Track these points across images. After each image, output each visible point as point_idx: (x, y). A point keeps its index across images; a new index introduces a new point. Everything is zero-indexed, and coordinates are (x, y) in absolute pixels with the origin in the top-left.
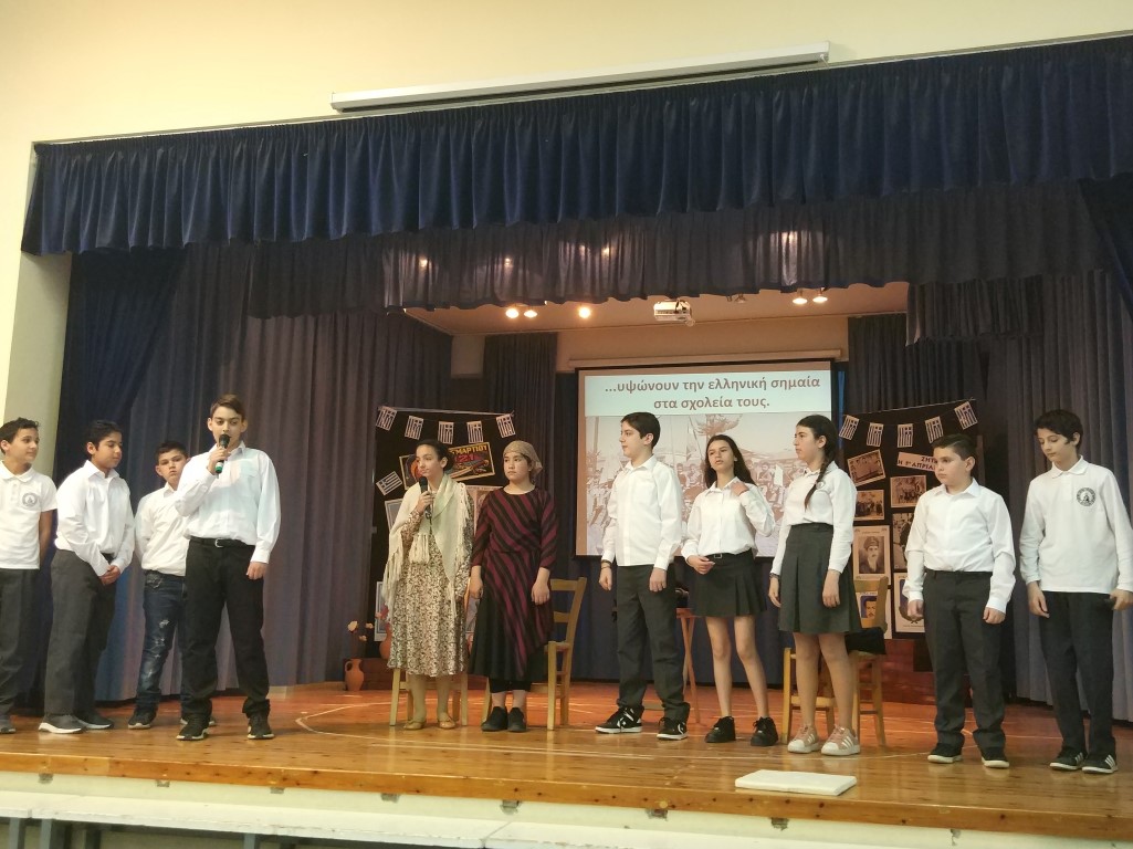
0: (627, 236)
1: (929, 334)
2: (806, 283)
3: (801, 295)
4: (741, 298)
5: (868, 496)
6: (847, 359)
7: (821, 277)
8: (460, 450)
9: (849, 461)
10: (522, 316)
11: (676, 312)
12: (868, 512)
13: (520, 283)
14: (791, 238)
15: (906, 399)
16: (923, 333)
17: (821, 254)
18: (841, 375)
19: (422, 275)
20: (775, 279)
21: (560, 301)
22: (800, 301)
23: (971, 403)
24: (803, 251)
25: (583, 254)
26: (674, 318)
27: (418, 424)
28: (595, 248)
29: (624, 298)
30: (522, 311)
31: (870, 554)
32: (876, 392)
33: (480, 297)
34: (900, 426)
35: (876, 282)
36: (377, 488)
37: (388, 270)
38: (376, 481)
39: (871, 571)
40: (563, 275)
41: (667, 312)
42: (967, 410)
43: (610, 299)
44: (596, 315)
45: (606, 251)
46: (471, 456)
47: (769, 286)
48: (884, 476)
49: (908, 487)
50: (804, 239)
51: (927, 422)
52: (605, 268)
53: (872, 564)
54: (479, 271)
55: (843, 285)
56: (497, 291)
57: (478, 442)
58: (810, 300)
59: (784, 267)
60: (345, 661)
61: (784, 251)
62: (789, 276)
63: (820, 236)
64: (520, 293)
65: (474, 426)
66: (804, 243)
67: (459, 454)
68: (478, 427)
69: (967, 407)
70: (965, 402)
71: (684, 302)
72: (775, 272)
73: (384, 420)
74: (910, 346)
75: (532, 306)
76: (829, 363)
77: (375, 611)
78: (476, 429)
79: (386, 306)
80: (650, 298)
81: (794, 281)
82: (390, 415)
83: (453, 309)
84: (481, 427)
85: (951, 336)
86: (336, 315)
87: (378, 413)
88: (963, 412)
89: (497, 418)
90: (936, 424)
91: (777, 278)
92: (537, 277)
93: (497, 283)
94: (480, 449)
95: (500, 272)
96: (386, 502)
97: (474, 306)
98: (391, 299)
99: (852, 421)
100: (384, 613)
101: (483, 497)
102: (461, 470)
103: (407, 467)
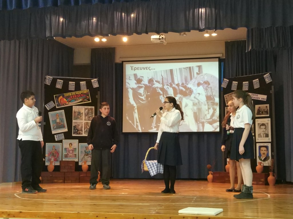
0: (140, 10)
1: (254, 47)
2: (208, 28)
3: (207, 33)
4: (185, 34)
6: (224, 58)
7: (214, 26)
8: (78, 93)
9: (225, 96)
10: (101, 41)
11: (159, 39)
13: (99, 27)
14: (203, 10)
15: (246, 72)
16: (252, 47)
18: (222, 64)
19: (61, 24)
20: (196, 26)
21: (114, 34)
22: (207, 35)
23: (270, 73)
24: (207, 15)
25: (123, 16)
26: (159, 41)
27: (61, 83)
28: (128, 14)
29: (139, 33)
30: (101, 39)
33: (84, 33)
34: (244, 83)
35: (234, 28)
36: (45, 107)
37: (48, 22)
38: (45, 105)
40: (116, 24)
41: (156, 39)
42: (268, 76)
43: (135, 34)
44: (129, 40)
45: (132, 15)
46: (82, 95)
47: (194, 29)
50: (208, 11)
51: (254, 81)
52: (132, 22)
54: (83, 23)
55: (222, 28)
56: (90, 31)
57: (84, 90)
58: (210, 34)
59: (200, 21)
61: (200, 16)
62: (202, 26)
63: (213, 10)
64: (99, 31)
65: (83, 83)
66: (207, 13)
67: (77, 94)
68: (84, 84)
69: (268, 75)
70: (267, 73)
71: (162, 35)
72: (197, 24)
73: (47, 81)
74: (248, 52)
75: (104, 37)
76: (218, 59)
77: (45, 154)
78: (83, 85)
79: (47, 36)
80: (149, 33)
81: (204, 27)
82: (50, 79)
83: (73, 37)
84: (85, 84)
85: (263, 48)
86: (27, 40)
87: (45, 78)
88: (267, 77)
89: (92, 80)
90: (257, 82)
91: (197, 26)
92: (106, 25)
93: (90, 27)
94: (85, 92)
95: (91, 23)
96: (49, 113)
97: (81, 36)
98: (49, 34)
99: (226, 80)
100: (49, 155)
101: (87, 111)
102: (78, 100)
103: (57, 99)
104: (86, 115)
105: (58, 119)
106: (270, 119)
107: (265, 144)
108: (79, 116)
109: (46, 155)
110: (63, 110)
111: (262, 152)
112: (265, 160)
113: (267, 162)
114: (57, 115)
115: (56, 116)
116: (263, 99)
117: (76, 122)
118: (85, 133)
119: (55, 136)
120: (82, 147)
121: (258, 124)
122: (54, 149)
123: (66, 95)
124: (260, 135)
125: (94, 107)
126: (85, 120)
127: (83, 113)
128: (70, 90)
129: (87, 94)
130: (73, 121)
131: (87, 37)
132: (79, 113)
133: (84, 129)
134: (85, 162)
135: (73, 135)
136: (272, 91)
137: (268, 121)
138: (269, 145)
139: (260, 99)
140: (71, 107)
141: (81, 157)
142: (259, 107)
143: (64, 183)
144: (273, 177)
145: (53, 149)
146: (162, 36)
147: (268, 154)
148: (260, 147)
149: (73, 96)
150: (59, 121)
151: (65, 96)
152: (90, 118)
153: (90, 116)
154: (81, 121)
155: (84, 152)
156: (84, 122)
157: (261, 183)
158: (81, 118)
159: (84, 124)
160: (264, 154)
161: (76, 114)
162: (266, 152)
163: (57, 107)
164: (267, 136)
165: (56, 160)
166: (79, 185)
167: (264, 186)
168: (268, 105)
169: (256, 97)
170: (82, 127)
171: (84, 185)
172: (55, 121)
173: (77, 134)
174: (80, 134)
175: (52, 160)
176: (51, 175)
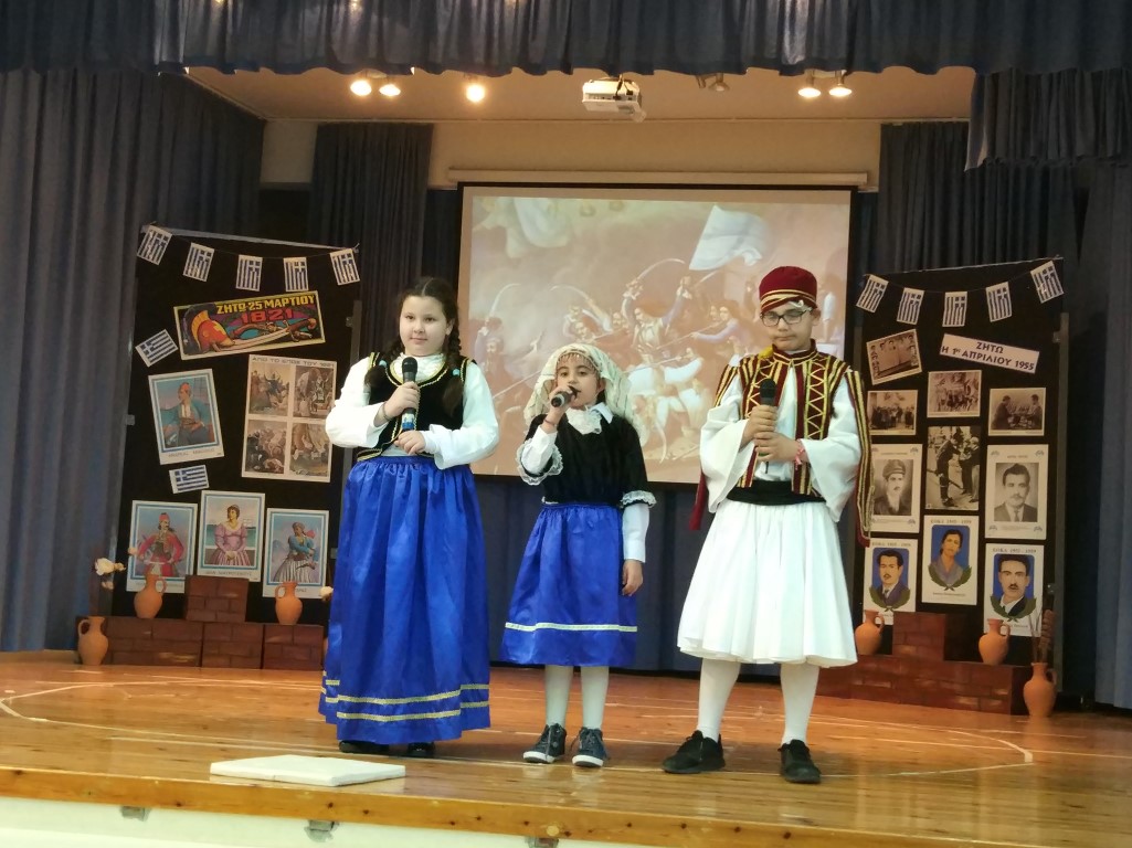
1: (1000, 153)
2: (820, 60)
3: (812, 82)
4: (720, 82)
5: (894, 399)
6: (875, 189)
7: (843, 54)
8: (273, 301)
9: (869, 344)
10: (376, 94)
11: (617, 97)
12: (892, 424)
13: (373, 36)
15: (960, 254)
16: (992, 150)
17: (844, 19)
18: (866, 214)
19: (215, 16)
20: (771, 52)
21: (433, 67)
22: (809, 93)
23: (1056, 263)
26: (613, 105)
27: (205, 257)
29: (535, 69)
30: (376, 85)
31: (891, 485)
32: (916, 243)
33: (309, 55)
34: (948, 295)
35: (926, 66)
36: (136, 354)
38: (135, 344)
39: (891, 512)
40: (442, 28)
41: (603, 96)
42: (1049, 273)
43: (516, 71)
44: (493, 98)
46: (288, 311)
47: (761, 62)
48: (919, 370)
49: (954, 387)
51: (989, 289)
52: (509, 20)
53: (894, 501)
54: (308, 13)
55: (875, 67)
56: (336, 47)
57: (298, 290)
58: (824, 87)
59: (787, 33)
60: (78, 619)
61: (787, 15)
62: (794, 51)
64: (373, 53)
65: (295, 264)
67: (269, 307)
68: (300, 267)
69: (1050, 269)
70: (1047, 261)
71: (630, 82)
72: (773, 42)
73: (150, 247)
74: (972, 171)
75: (391, 76)
76: (848, 193)
77: (128, 546)
78: (297, 270)
79: (157, 62)
80: (576, 71)
81: (800, 58)
82: (161, 240)
83: (265, 73)
84: (305, 267)
85: (1034, 158)
86: (75, 71)
87: (142, 236)
88: (1043, 276)
89: (332, 254)
90: (1002, 294)
91: (774, 51)
92: (400, 30)
93: (337, 34)
94: (303, 301)
95: (341, 18)
96: (151, 378)
97: (298, 68)
98: (165, 53)
99: (877, 283)
100: (143, 550)
101: (305, 376)
102: (272, 332)
103: (185, 324)
104: (301, 394)
105: (188, 408)
106: (1045, 448)
107: (1022, 550)
108: (273, 399)
109: (133, 549)
110: (210, 371)
111: (1006, 581)
112: (1017, 612)
113: (1024, 621)
114: (182, 388)
115: (180, 392)
116: (1022, 364)
117: (259, 423)
118: (292, 468)
119: (172, 473)
120: (279, 523)
121: (999, 466)
122: (163, 524)
123: (223, 310)
124: (1001, 512)
125: (335, 363)
126: (296, 415)
127: (288, 385)
128: (241, 288)
129: (309, 310)
130: (248, 416)
131: (321, 74)
132: (275, 387)
133: (293, 453)
134: (292, 586)
135: (245, 474)
136: (1061, 336)
137: (1038, 456)
138: (1038, 553)
139: (1012, 366)
140: (243, 359)
141: (271, 567)
142: (1007, 398)
143: (200, 665)
144: (1047, 683)
145: (160, 527)
146: (627, 84)
147: (1030, 588)
148: (1001, 559)
149: (253, 314)
150: (189, 415)
151: (219, 312)
152: (316, 407)
153: (317, 401)
154: (279, 419)
155: (287, 546)
156: (290, 421)
157: (996, 703)
158: (281, 405)
159: (294, 429)
160: (1014, 587)
161: (262, 389)
162: (1022, 582)
163: (184, 357)
164: (1030, 515)
165: (169, 572)
166: (262, 677)
167: (1008, 717)
168: (1041, 392)
169: (994, 354)
170: (283, 444)
171: (281, 678)
172: (174, 414)
173: (263, 470)
174: (272, 470)
175: (157, 569)
176: (149, 633)
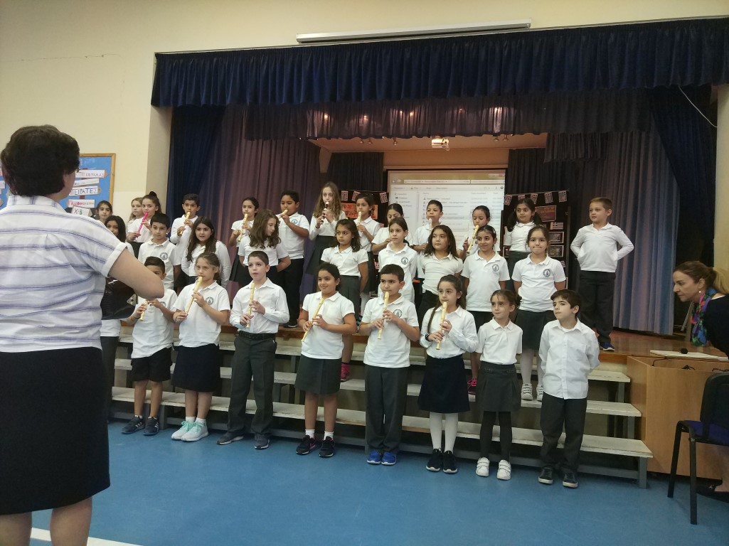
0: (422, 107)
1: (555, 157)
2: (504, 131)
4: (476, 138)
7: (512, 130)
11: (442, 144)
13: (372, 128)
14: (498, 110)
16: (553, 155)
17: (512, 119)
19: (326, 122)
20: (490, 130)
24: (505, 116)
25: (401, 114)
28: (407, 112)
35: (537, 133)
40: (391, 125)
41: (438, 143)
43: (413, 136)
47: (487, 133)
52: (411, 122)
55: (522, 134)
59: (495, 124)
61: (495, 116)
62: (497, 130)
63: (512, 110)
66: (505, 113)
72: (491, 126)
80: (431, 137)
81: (499, 131)
92: (379, 126)
95: (362, 122)
